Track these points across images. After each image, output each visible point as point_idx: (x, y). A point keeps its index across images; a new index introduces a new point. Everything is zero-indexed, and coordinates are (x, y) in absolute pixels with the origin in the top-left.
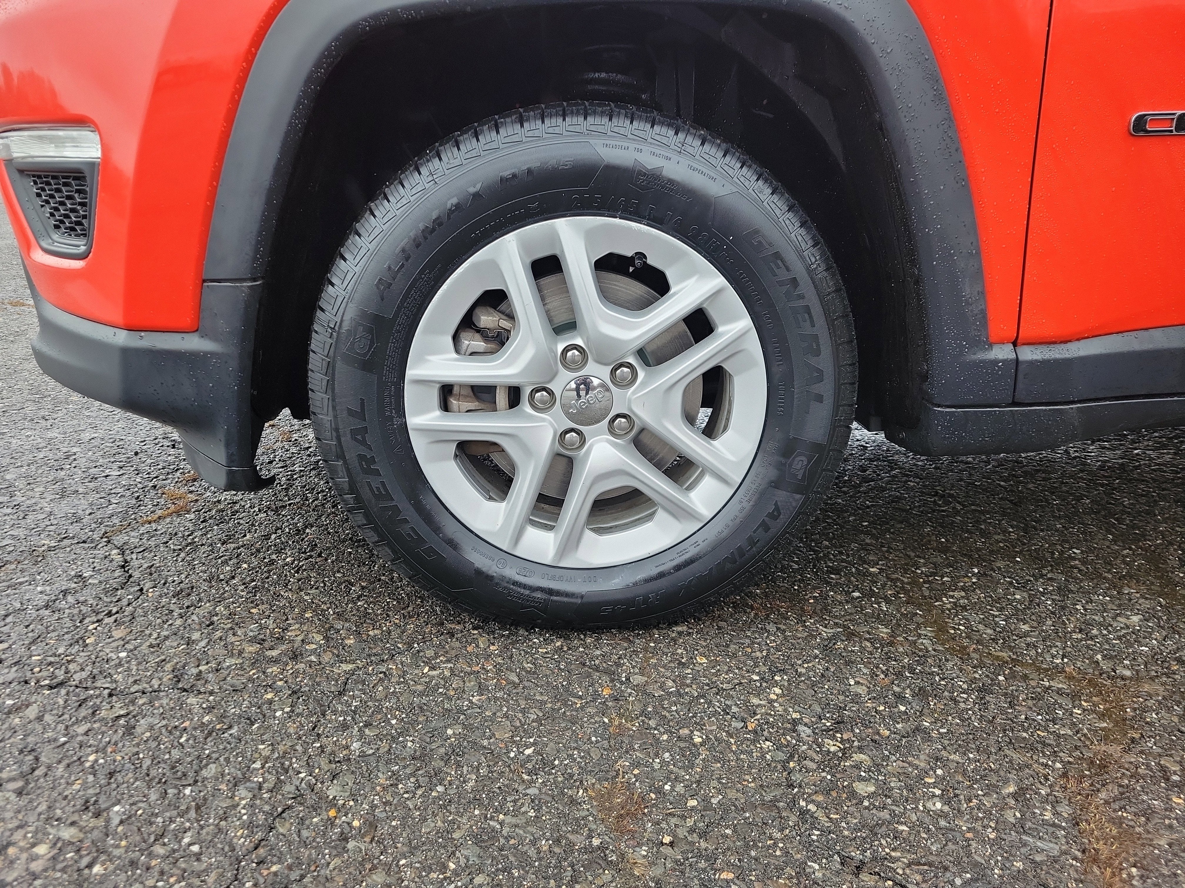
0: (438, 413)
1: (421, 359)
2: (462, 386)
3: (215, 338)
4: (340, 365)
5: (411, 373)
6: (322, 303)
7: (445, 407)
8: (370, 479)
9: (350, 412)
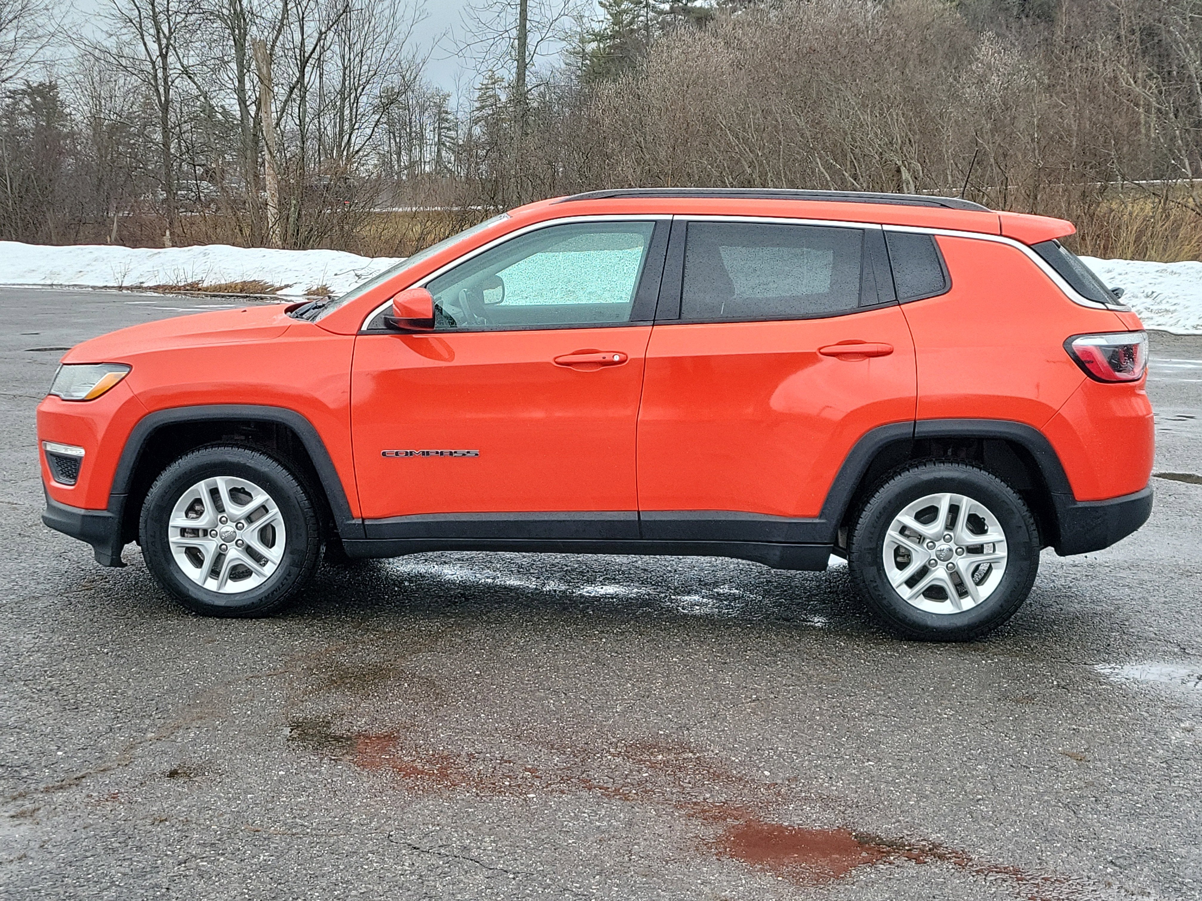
0: (179, 537)
1: (174, 519)
2: (189, 529)
3: (112, 512)
4: (149, 520)
5: (171, 524)
6: (145, 502)
7: (183, 535)
8: (156, 558)
9: (151, 536)
